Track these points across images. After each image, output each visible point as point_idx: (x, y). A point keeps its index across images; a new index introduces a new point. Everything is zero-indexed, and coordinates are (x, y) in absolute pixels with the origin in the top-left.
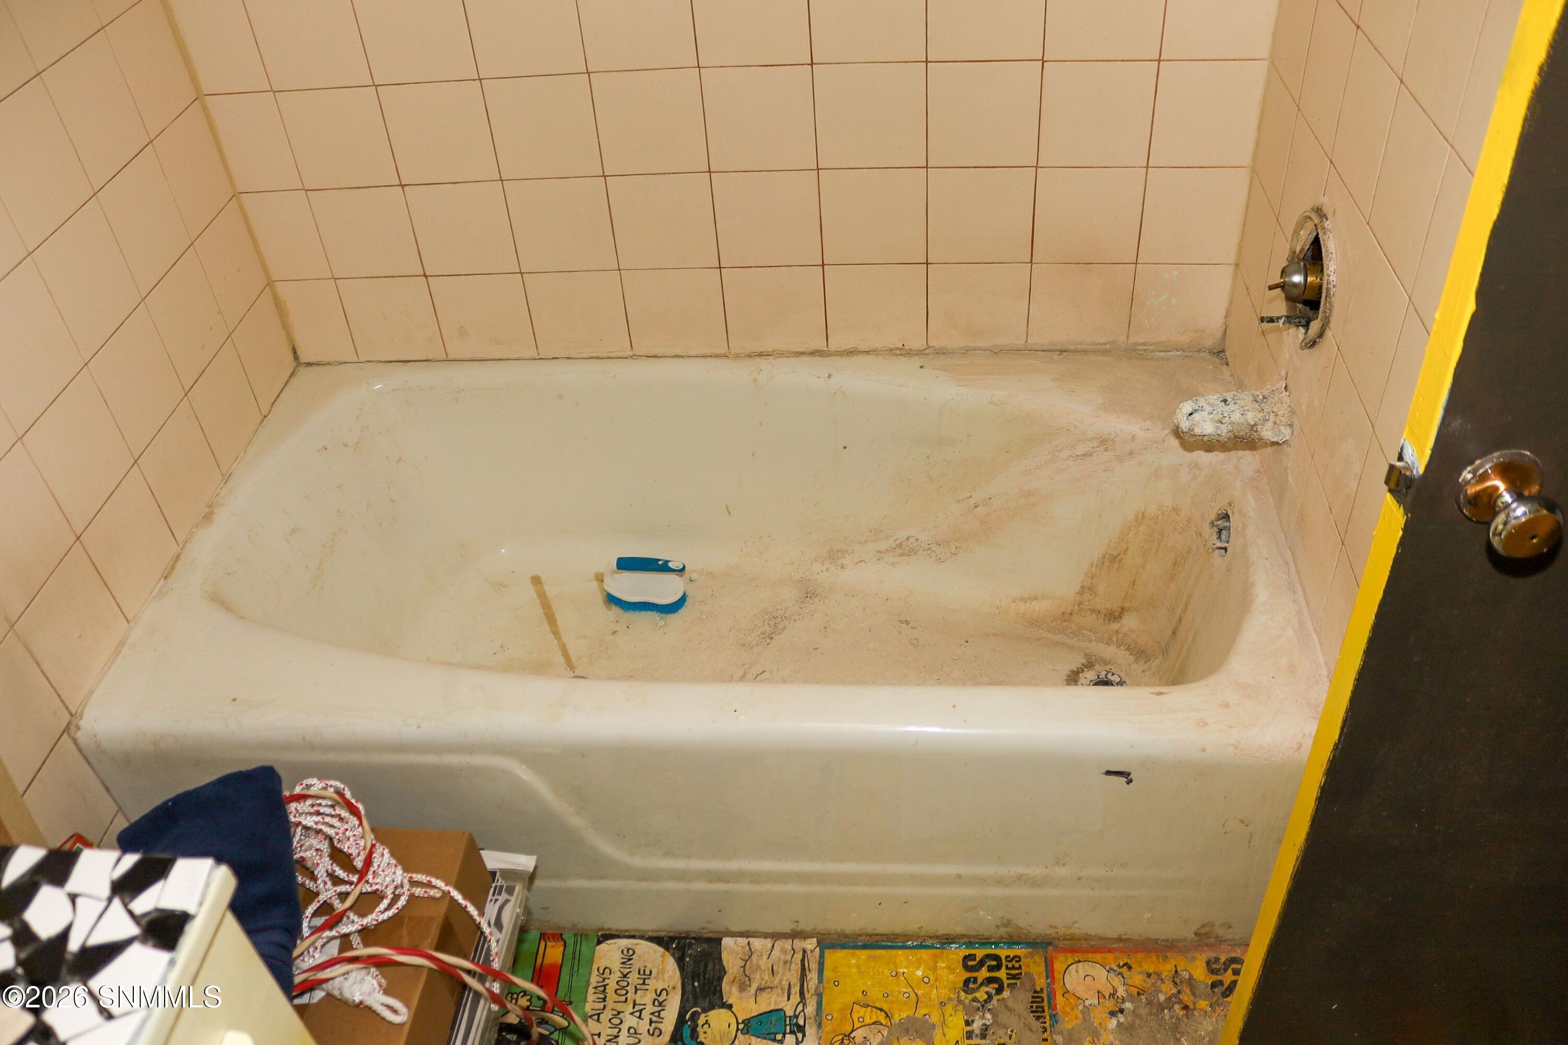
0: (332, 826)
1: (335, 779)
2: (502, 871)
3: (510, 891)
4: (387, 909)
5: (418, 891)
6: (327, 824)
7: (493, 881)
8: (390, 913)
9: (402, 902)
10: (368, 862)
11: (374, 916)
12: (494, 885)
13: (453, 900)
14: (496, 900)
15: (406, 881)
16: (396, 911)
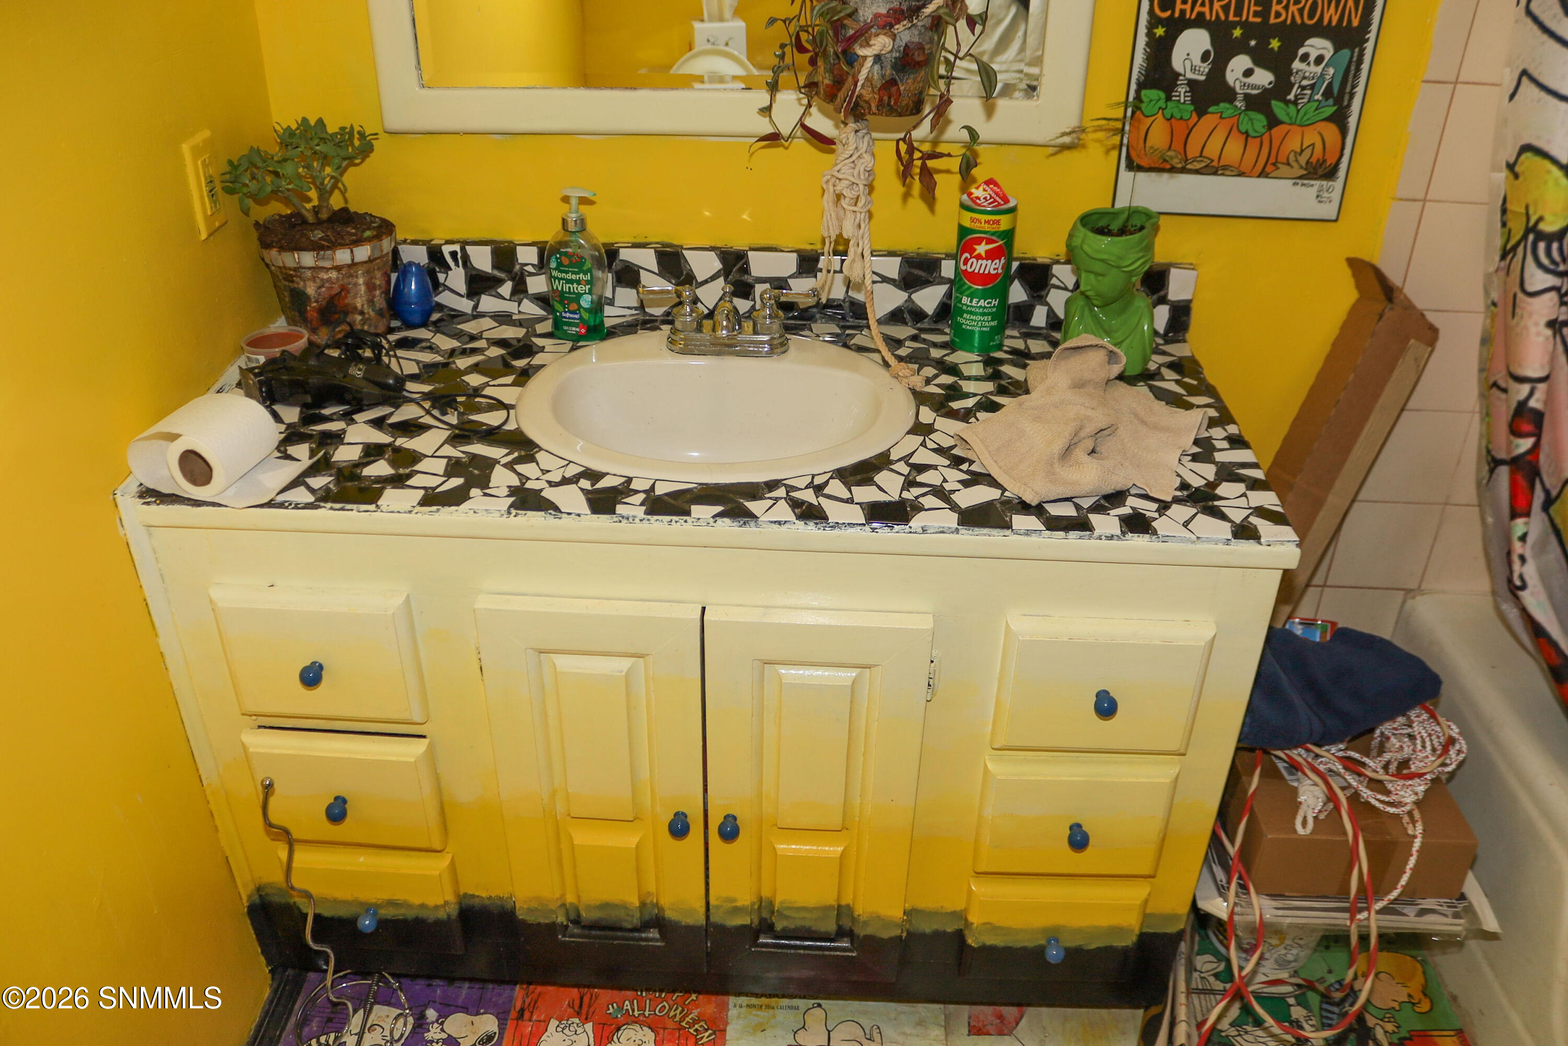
0: (1424, 747)
1: (1467, 743)
2: (1471, 905)
3: (1456, 916)
4: (1378, 800)
5: (1406, 819)
6: (1423, 742)
7: (1457, 900)
8: (1377, 804)
9: (1391, 810)
10: (1411, 776)
11: (1370, 793)
12: (1454, 901)
13: (1411, 844)
14: (1441, 906)
15: (1408, 808)
16: (1382, 809)
